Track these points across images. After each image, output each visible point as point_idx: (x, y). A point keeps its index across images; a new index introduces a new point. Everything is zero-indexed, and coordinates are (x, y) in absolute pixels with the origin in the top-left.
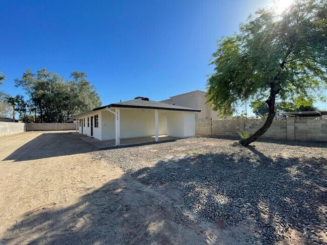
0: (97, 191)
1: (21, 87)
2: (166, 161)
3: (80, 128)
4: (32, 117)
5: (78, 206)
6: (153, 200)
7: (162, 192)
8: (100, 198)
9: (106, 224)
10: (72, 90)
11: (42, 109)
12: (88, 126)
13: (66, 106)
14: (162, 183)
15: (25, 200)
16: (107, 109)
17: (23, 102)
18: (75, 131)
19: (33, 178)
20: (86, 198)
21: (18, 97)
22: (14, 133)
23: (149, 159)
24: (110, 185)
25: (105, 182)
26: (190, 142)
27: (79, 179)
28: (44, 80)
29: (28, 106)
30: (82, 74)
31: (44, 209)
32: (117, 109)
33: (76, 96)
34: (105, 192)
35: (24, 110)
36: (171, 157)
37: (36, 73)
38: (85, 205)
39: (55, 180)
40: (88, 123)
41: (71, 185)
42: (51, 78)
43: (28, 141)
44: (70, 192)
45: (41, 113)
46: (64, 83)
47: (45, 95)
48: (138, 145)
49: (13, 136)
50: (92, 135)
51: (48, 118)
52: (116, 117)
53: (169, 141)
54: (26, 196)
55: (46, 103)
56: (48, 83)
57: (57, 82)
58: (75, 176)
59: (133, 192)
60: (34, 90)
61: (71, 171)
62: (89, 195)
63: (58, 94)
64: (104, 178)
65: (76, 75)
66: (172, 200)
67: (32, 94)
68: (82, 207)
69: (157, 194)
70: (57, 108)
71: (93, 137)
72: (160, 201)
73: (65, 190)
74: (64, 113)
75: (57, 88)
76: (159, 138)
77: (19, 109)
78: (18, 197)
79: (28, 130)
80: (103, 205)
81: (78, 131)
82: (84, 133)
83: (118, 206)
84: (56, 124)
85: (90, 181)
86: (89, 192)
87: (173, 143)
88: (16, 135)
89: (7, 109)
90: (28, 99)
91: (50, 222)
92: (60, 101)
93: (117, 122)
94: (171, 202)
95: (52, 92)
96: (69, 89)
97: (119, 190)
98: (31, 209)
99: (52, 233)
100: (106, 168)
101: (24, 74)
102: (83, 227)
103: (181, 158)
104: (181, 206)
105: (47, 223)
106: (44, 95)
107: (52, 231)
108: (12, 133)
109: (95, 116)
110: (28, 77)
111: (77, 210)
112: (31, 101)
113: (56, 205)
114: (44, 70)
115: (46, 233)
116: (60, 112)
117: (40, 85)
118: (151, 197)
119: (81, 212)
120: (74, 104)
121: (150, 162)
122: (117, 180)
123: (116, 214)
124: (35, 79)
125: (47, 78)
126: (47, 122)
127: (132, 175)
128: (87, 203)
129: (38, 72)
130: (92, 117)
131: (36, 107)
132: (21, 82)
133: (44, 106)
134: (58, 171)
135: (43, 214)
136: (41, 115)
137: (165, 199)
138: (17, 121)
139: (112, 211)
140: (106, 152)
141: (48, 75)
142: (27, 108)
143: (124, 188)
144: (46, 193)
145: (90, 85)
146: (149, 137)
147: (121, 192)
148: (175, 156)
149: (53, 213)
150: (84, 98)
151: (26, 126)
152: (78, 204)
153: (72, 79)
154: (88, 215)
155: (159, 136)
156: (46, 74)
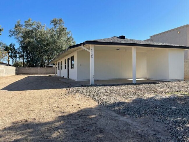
0: (71, 115)
1: (13, 37)
2: (146, 98)
3: (58, 71)
4: (21, 63)
5: (54, 123)
6: (131, 127)
7: (142, 123)
8: (74, 120)
9: (79, 139)
10: (52, 36)
11: (29, 56)
12: (65, 68)
13: (46, 51)
14: (141, 116)
15: (13, 115)
16: (82, 47)
17: (14, 49)
18: (54, 75)
19: (20, 102)
20: (62, 118)
21: (11, 45)
22: (9, 75)
23: (126, 96)
24: (84, 111)
25: (79, 109)
26: (177, 85)
27: (56, 105)
28: (29, 28)
29: (18, 53)
30: (60, 20)
31: (26, 121)
32: (92, 47)
33: (55, 42)
34: (80, 116)
35: (15, 57)
36: (152, 96)
37: (24, 24)
38: (60, 123)
39: (36, 104)
40: (65, 65)
41: (49, 109)
42: (35, 26)
43: (18, 80)
44: (48, 113)
45: (27, 59)
46: (45, 30)
47: (31, 42)
48: (113, 85)
49: (7, 77)
50: (68, 77)
51: (32, 63)
52: (91, 55)
53: (149, 83)
54: (14, 112)
55: (31, 50)
56: (32, 32)
57: (39, 30)
58: (52, 103)
59: (108, 119)
60: (22, 39)
61: (49, 100)
62: (63, 116)
63: (40, 41)
64: (78, 106)
66: (155, 131)
67: (21, 42)
68: (58, 124)
69: (134, 123)
70: (40, 54)
72: (139, 129)
73: (44, 111)
74: (45, 58)
75: (39, 35)
76: (137, 80)
77: (12, 56)
78: (8, 112)
79: (18, 73)
80: (76, 125)
81: (57, 75)
82: (62, 76)
83: (92, 128)
84: (39, 68)
85: (65, 108)
86: (64, 114)
87: (154, 85)
88: (10, 76)
89: (4, 55)
90: (18, 47)
91: (30, 130)
92: (42, 47)
93: (92, 60)
94: (153, 133)
95: (36, 39)
96: (49, 36)
97: (93, 116)
98: (17, 121)
99: (32, 138)
100: (81, 100)
101: (15, 25)
102: (58, 137)
103: (164, 97)
104: (167, 137)
105: (27, 131)
106: (29, 42)
107: (31, 136)
108: (7, 75)
109: (71, 57)
110: (18, 27)
111: (53, 125)
112: (21, 48)
113: (36, 120)
114: (29, 20)
115: (27, 137)
116: (42, 57)
117: (26, 33)
118: (127, 124)
119: (56, 127)
120: (54, 50)
121: (126, 98)
122: (91, 108)
123: (90, 133)
124: (23, 28)
125: (32, 27)
126: (32, 67)
127: (107, 106)
128: (62, 122)
129: (25, 22)
130: (68, 59)
131: (24, 54)
132: (13, 32)
133: (30, 52)
134: (38, 98)
135: (26, 124)
136: (28, 61)
137: (146, 128)
138: (10, 65)
139: (85, 131)
140: (81, 89)
141: (32, 25)
142: (17, 55)
143: (98, 115)
144: (29, 112)
145: (67, 31)
146: (126, 80)
147: (95, 117)
148: (157, 95)
149: (33, 125)
150: (62, 44)
151: (17, 70)
152: (54, 121)
153: (52, 26)
154: (62, 130)
155: (137, 79)
156: (31, 24)
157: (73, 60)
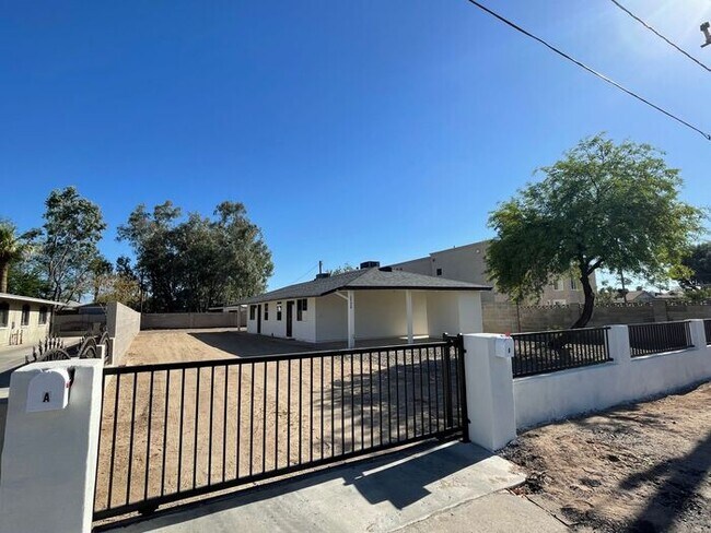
1: (125, 241)
3: (252, 323)
12: (279, 318)
18: (236, 329)
21: (120, 260)
30: (238, 207)
32: (350, 293)
33: (231, 256)
37: (152, 211)
40: (279, 314)
50: (289, 334)
52: (349, 304)
56: (180, 233)
57: (194, 229)
65: (226, 209)
67: (143, 253)
71: (293, 337)
82: (265, 333)
84: (192, 315)
90: (136, 264)
93: (351, 312)
101: (132, 214)
109: (299, 301)
110: (140, 220)
114: (167, 205)
120: (225, 272)
125: (172, 219)
129: (157, 208)
130: (289, 304)
132: (127, 230)
141: (173, 214)
146: (397, 338)
155: (414, 338)
156: (170, 213)
157: (305, 309)
